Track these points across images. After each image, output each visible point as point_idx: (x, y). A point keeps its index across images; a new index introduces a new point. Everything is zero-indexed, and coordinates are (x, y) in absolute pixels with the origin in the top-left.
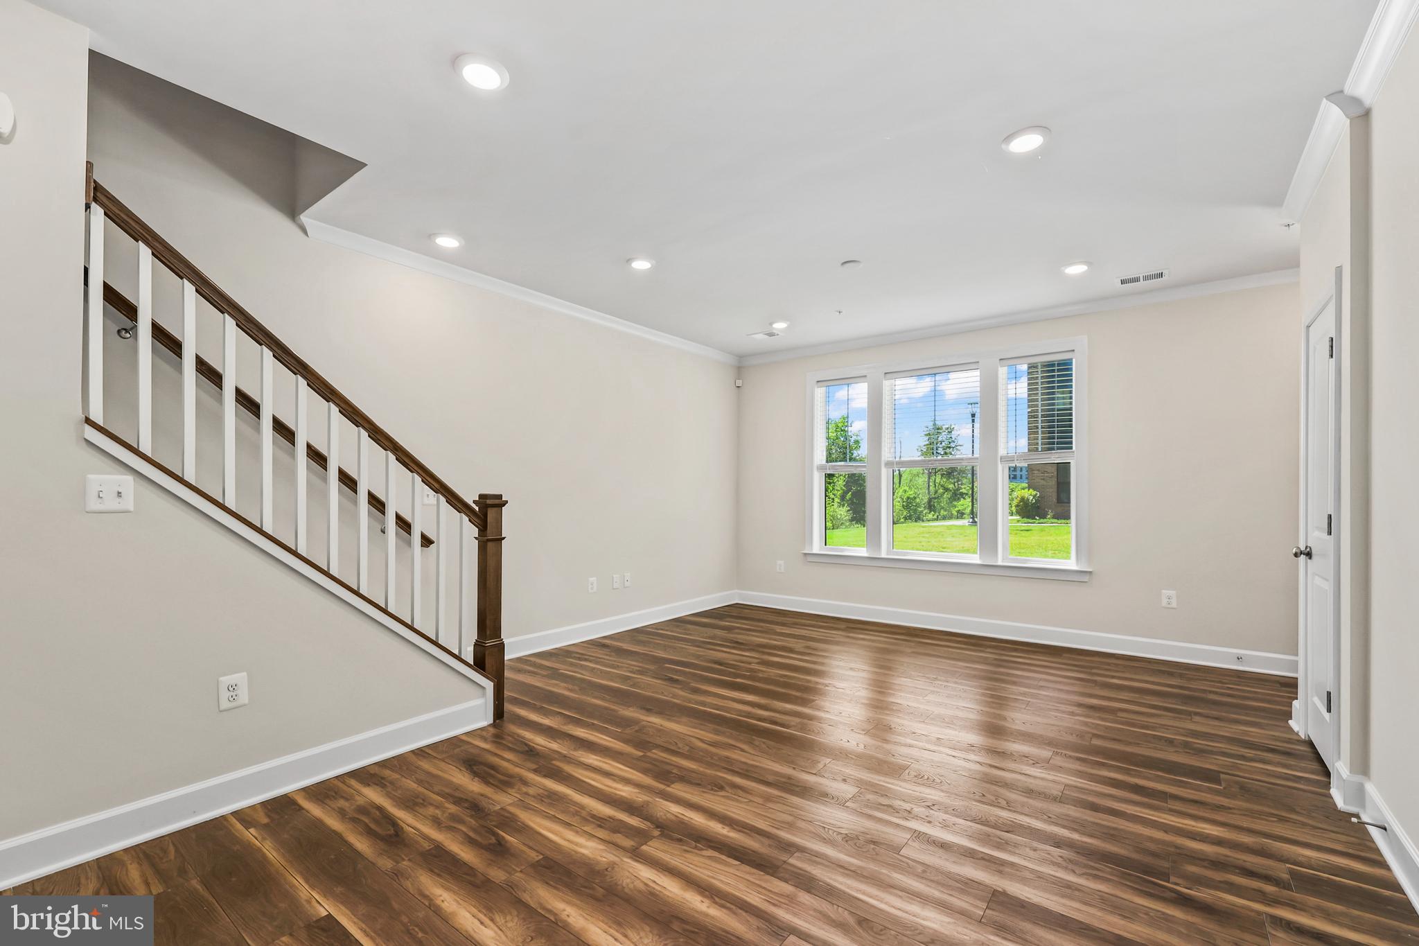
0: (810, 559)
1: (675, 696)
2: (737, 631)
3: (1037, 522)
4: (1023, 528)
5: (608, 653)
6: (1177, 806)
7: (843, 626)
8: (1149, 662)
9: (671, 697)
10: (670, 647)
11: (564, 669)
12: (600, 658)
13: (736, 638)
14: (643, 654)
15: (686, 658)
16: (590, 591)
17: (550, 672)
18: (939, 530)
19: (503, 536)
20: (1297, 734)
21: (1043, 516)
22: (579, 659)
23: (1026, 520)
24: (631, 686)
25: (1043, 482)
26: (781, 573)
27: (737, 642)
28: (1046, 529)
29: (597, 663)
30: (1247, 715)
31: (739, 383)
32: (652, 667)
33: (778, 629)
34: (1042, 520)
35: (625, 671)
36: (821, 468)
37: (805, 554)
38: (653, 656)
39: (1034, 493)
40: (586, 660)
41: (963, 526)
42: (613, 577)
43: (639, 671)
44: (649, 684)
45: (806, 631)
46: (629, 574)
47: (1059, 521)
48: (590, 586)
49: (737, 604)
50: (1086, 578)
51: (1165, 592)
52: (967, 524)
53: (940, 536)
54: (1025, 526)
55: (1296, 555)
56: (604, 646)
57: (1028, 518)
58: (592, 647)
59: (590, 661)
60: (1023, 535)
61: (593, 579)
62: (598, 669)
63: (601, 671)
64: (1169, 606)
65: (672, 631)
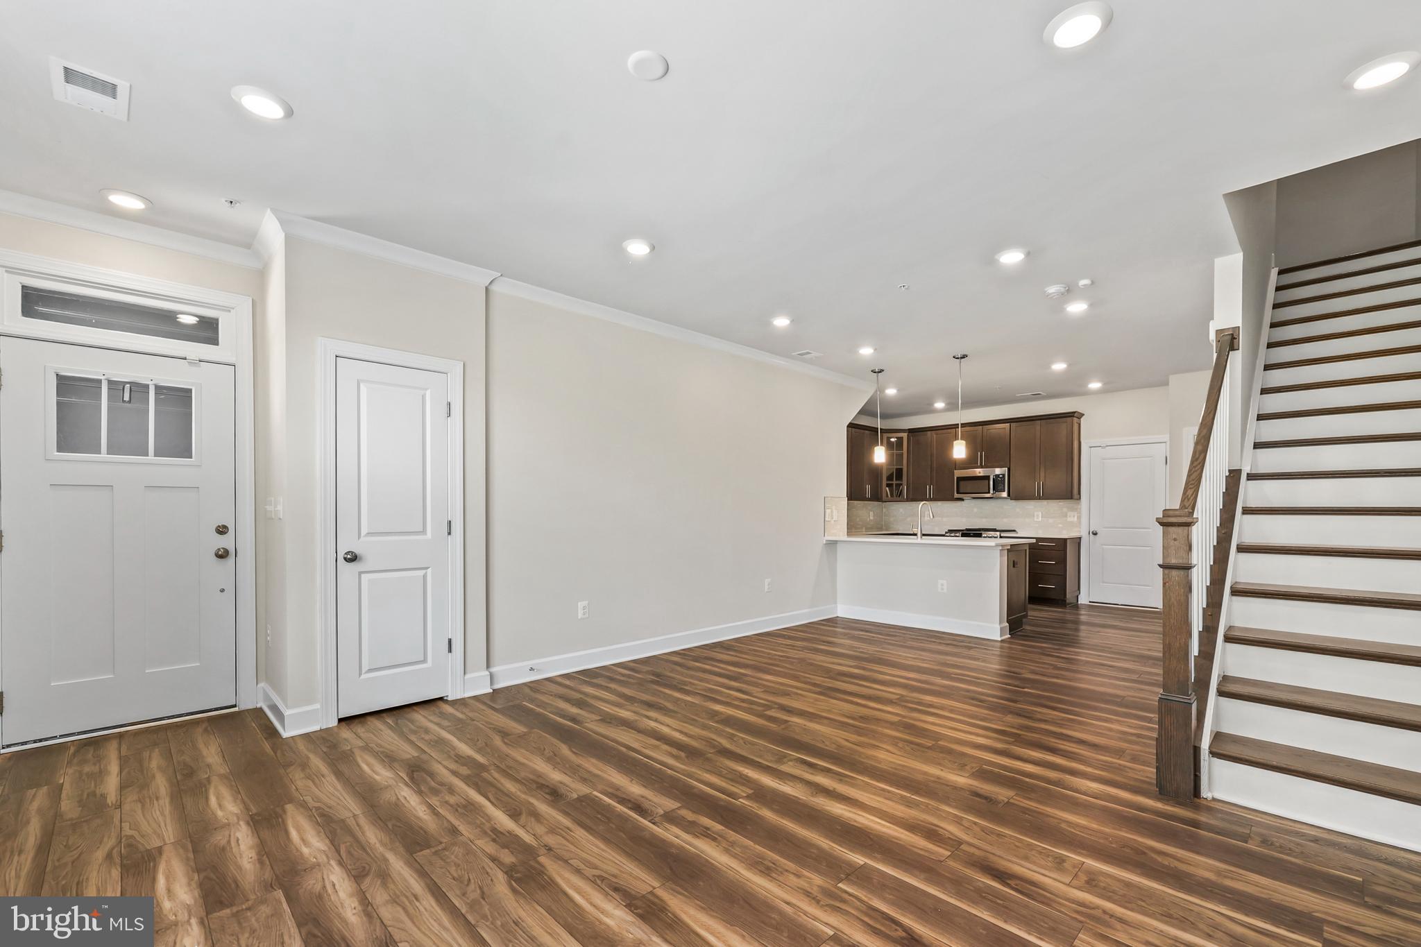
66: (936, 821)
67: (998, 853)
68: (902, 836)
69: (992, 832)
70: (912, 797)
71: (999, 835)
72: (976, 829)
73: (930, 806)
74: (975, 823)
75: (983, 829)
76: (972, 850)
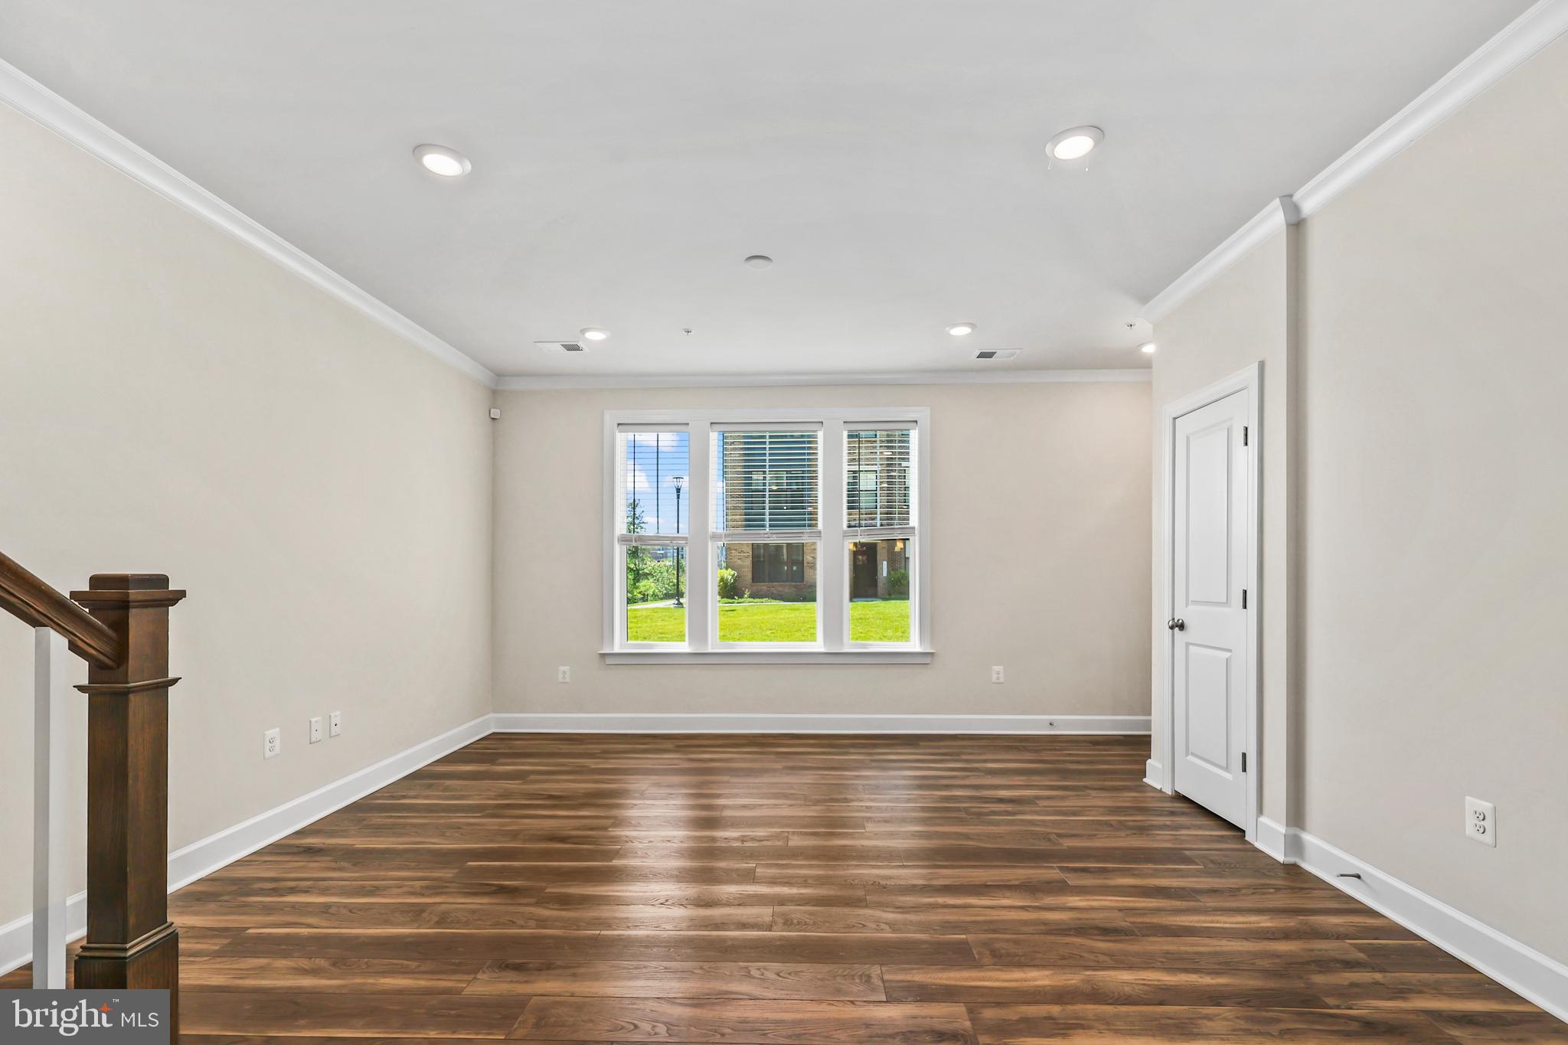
0: (609, 661)
1: (542, 923)
2: (533, 777)
3: (736, 601)
4: (728, 609)
5: (333, 865)
6: (1211, 902)
7: (669, 745)
8: (989, 739)
9: (538, 927)
10: (451, 827)
11: (256, 925)
12: (324, 879)
13: (545, 790)
14: (406, 851)
15: (492, 841)
16: (268, 754)
17: (226, 941)
18: (644, 613)
19: (171, 675)
20: (1161, 791)
21: (741, 596)
22: (275, 892)
23: (726, 600)
24: (438, 924)
25: (739, 562)
26: (566, 683)
27: (551, 797)
28: (750, 609)
29: (324, 892)
30: (1112, 780)
31: (496, 413)
32: (448, 874)
33: (591, 763)
34: (740, 600)
35: (398, 895)
36: (623, 540)
37: (603, 655)
38: (430, 851)
39: (732, 572)
40: (293, 891)
41: (668, 609)
42: (310, 721)
43: (427, 887)
44: (474, 912)
45: (632, 761)
46: (338, 713)
47: (756, 600)
48: (268, 746)
49: (494, 733)
50: (927, 660)
51: (996, 668)
52: (672, 606)
53: (649, 620)
54: (728, 607)
55: (1172, 628)
56: (311, 851)
57: (728, 598)
58: (288, 858)
59: (306, 891)
60: (732, 615)
61: (273, 732)
62: (339, 905)
63: (351, 909)
64: (998, 681)
65: (427, 797)
66: (564, 913)
67: (502, 908)
68: (591, 889)
69: (504, 925)
70: (598, 932)
71: (495, 925)
72: (521, 922)
73: (575, 927)
74: (522, 927)
75: (513, 924)
76: (526, 901)
